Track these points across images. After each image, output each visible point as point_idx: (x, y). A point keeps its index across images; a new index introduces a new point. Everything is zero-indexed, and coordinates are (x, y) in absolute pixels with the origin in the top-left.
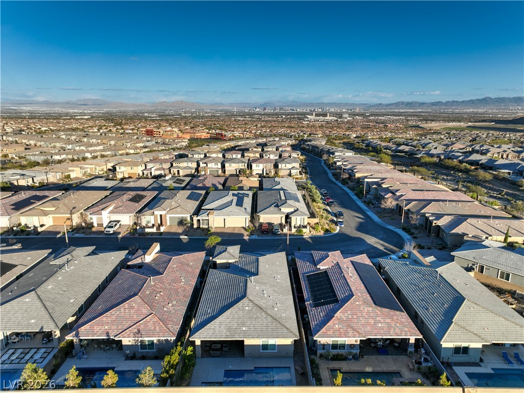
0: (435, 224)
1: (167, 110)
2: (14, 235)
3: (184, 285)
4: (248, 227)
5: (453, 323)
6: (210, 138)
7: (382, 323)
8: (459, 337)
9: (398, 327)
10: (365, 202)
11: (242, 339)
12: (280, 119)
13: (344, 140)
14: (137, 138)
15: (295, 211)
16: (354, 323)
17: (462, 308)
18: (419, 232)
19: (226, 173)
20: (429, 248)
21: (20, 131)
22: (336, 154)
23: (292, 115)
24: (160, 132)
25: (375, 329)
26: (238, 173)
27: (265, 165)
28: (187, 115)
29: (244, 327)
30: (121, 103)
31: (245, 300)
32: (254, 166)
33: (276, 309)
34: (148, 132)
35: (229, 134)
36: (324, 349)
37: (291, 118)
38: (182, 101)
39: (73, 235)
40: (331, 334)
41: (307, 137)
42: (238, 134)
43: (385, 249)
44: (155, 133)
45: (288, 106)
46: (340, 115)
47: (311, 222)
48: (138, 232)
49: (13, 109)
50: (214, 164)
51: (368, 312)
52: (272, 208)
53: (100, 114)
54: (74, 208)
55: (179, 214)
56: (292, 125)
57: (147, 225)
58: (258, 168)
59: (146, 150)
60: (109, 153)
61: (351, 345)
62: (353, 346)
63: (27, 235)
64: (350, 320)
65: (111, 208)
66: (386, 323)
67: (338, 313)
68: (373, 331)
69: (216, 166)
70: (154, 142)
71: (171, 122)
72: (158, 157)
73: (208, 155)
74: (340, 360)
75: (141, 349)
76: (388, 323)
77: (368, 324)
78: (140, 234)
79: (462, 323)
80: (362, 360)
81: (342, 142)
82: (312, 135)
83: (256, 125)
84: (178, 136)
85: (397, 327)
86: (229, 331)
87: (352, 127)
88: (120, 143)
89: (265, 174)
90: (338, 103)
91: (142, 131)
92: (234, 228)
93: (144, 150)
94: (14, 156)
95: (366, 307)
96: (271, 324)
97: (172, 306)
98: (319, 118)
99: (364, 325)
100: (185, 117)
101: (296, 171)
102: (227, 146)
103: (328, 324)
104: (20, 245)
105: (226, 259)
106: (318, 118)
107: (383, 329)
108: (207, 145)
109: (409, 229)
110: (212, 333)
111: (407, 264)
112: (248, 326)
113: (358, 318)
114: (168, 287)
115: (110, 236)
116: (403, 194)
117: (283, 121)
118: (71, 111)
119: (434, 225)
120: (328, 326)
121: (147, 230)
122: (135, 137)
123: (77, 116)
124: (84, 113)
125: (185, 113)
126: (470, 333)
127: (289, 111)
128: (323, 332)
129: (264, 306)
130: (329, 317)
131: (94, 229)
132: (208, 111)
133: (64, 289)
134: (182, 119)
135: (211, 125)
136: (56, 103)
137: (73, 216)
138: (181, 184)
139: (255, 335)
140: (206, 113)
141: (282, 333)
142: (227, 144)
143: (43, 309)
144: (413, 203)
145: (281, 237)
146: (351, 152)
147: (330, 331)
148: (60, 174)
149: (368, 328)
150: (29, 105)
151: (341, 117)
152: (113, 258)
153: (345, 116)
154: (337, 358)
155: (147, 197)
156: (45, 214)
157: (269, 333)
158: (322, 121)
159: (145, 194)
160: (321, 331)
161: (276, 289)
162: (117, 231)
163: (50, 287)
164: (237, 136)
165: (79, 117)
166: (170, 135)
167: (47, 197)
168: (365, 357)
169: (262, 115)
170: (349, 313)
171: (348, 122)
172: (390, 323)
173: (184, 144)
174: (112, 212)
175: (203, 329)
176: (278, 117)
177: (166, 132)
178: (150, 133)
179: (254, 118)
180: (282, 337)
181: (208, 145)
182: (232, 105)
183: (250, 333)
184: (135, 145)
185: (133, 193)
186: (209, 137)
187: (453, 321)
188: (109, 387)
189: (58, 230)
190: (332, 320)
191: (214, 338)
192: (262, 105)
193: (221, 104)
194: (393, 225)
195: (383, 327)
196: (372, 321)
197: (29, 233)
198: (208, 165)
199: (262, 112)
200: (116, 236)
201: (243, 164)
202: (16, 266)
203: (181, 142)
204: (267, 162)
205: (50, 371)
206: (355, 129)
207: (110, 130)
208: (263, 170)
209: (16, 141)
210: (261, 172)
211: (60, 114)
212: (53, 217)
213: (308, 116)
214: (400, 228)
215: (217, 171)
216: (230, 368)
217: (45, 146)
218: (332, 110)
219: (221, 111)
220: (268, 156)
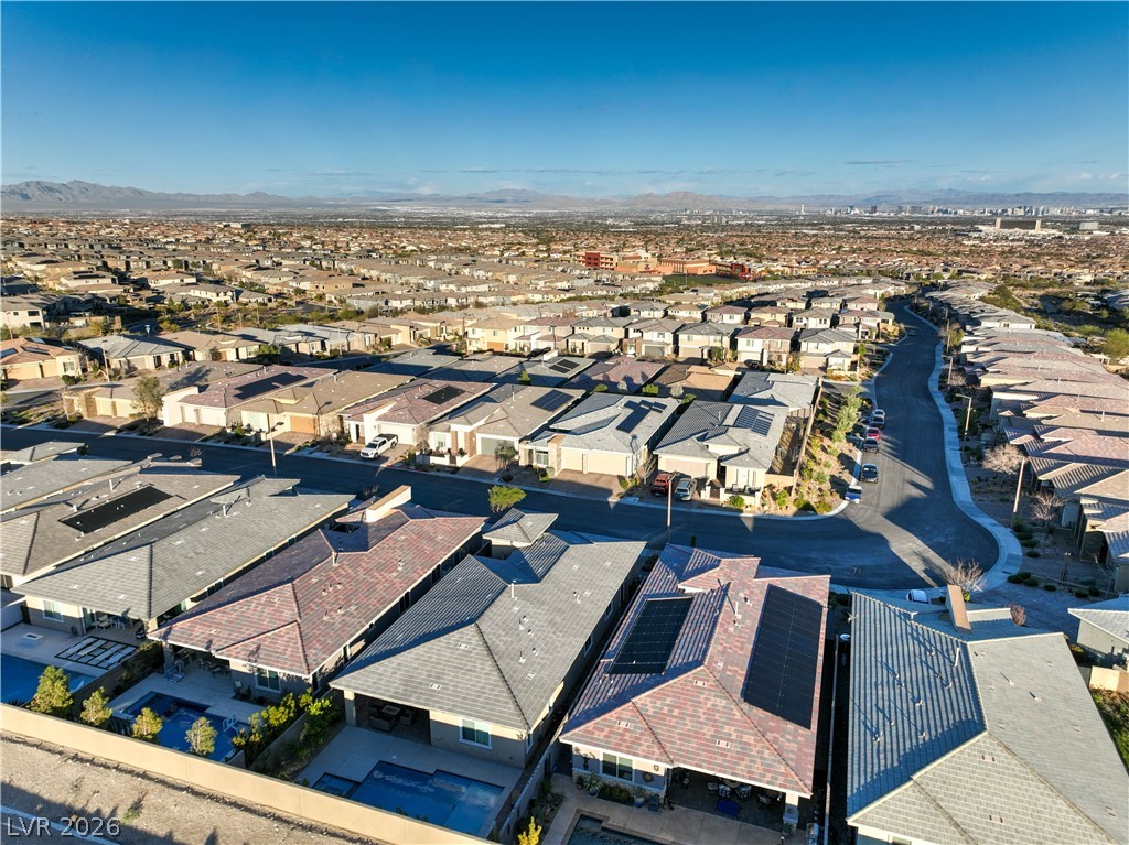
0: (1093, 527)
1: (653, 212)
2: (225, 443)
3: (396, 577)
4: (632, 476)
5: (911, 783)
6: (716, 275)
7: (732, 741)
8: (906, 820)
9: (764, 759)
10: (967, 449)
11: (426, 708)
12: (905, 234)
13: (1050, 289)
14: (563, 271)
15: (740, 453)
16: (666, 725)
17: (961, 752)
18: (1054, 543)
19: (681, 354)
20: (1050, 589)
21: (369, 251)
22: (985, 324)
23: (940, 224)
24: (612, 259)
25: (704, 751)
26: (705, 357)
27: (767, 341)
28: (693, 222)
29: (437, 683)
30: (565, 197)
31: (471, 629)
32: (742, 342)
33: (522, 661)
34: (589, 258)
35: (757, 268)
36: (586, 767)
37: (934, 232)
38: (686, 193)
39: (311, 453)
40: (601, 738)
41: (951, 278)
42: (779, 268)
43: (925, 571)
44: (603, 260)
45: (935, 202)
46: (1074, 227)
47: (775, 484)
48: (418, 460)
49: (380, 210)
50: (656, 333)
51: (714, 709)
52: (692, 443)
53: (524, 221)
54: (328, 403)
55: (498, 434)
56: (931, 249)
57: (438, 448)
58: (749, 348)
59: (568, 295)
60: (492, 299)
61: (645, 774)
62: (648, 777)
63: (244, 445)
64: (660, 719)
65: (384, 410)
66: (741, 742)
67: (643, 696)
68: (698, 754)
69: (661, 339)
70: (591, 281)
71: (653, 237)
72: (575, 311)
73: (670, 312)
74: (615, 800)
75: (260, 684)
76: (746, 743)
77: (698, 735)
78: (419, 467)
79: (936, 789)
80: (666, 813)
81: (1040, 293)
82: (964, 275)
83: (840, 247)
84: (647, 267)
85: (761, 758)
86: (405, 685)
87: (1099, 256)
88: (525, 280)
89: (765, 363)
90: (1075, 195)
91: (578, 256)
92: (602, 475)
93: (563, 296)
94: (333, 299)
95: (716, 696)
96: (491, 690)
97: (343, 615)
98: (1011, 231)
99: (685, 737)
100: (687, 228)
101: (840, 360)
102: (740, 293)
103: (607, 716)
104: (200, 461)
105: (508, 538)
106: (1006, 231)
107: (725, 755)
108: (693, 291)
109: (1031, 531)
110: (374, 683)
111: (907, 616)
112: (444, 684)
113: (680, 718)
114: (361, 577)
115: (367, 463)
116: (1063, 440)
117: (911, 238)
118: (474, 213)
119: (1088, 529)
120: (605, 720)
121: (434, 460)
122: (560, 268)
123: (481, 223)
124: (497, 218)
125: (690, 218)
126: (941, 819)
127: (936, 215)
128: (586, 731)
129: (502, 647)
130: (621, 699)
131: (349, 447)
132: (741, 214)
133: (201, 550)
134: (679, 230)
135: (733, 246)
136: (451, 199)
137: (323, 417)
138: (565, 371)
139: (448, 705)
140: (736, 218)
141: (500, 712)
142: (740, 289)
143: (146, 579)
144: (1074, 466)
145: (691, 508)
146: (1028, 322)
147: (602, 730)
148: (372, 336)
149: (692, 745)
150: (407, 203)
151: (1075, 230)
152: (318, 506)
153: (1086, 226)
154: (608, 794)
155: (463, 395)
156: (278, 409)
157: (476, 706)
158: (1018, 240)
159: (464, 388)
160: (583, 727)
161: (558, 619)
162: (384, 455)
163: (178, 543)
164: (778, 271)
165: (484, 226)
166: (631, 266)
167: (304, 378)
168: (679, 809)
169: (863, 223)
170: (668, 700)
171: (1094, 242)
172: (749, 744)
173: (651, 286)
174: (384, 418)
175: (361, 671)
176: (903, 229)
177: (624, 258)
178: (593, 261)
179: (842, 230)
180: (497, 722)
181: (696, 291)
182: (796, 200)
183: (441, 698)
184: (553, 285)
185: (439, 384)
186: (714, 272)
187: (915, 777)
188: (142, 738)
189: (292, 442)
190: (619, 709)
191: (372, 692)
192: (868, 200)
193: (771, 200)
194: (993, 516)
195: (728, 750)
196: (708, 731)
197: (247, 442)
198: (644, 334)
199: (866, 216)
200: (377, 465)
201: (719, 338)
202: (168, 497)
203: (645, 282)
204: (772, 337)
205: (113, 688)
206: (1103, 261)
207: (523, 253)
208: (762, 354)
209: (351, 270)
210: (757, 358)
211: (454, 219)
212: (291, 417)
213: (981, 227)
214: (1009, 526)
215: (662, 349)
216: (394, 759)
217: (392, 281)
218: (1056, 212)
219: (771, 213)
220: (805, 321)
